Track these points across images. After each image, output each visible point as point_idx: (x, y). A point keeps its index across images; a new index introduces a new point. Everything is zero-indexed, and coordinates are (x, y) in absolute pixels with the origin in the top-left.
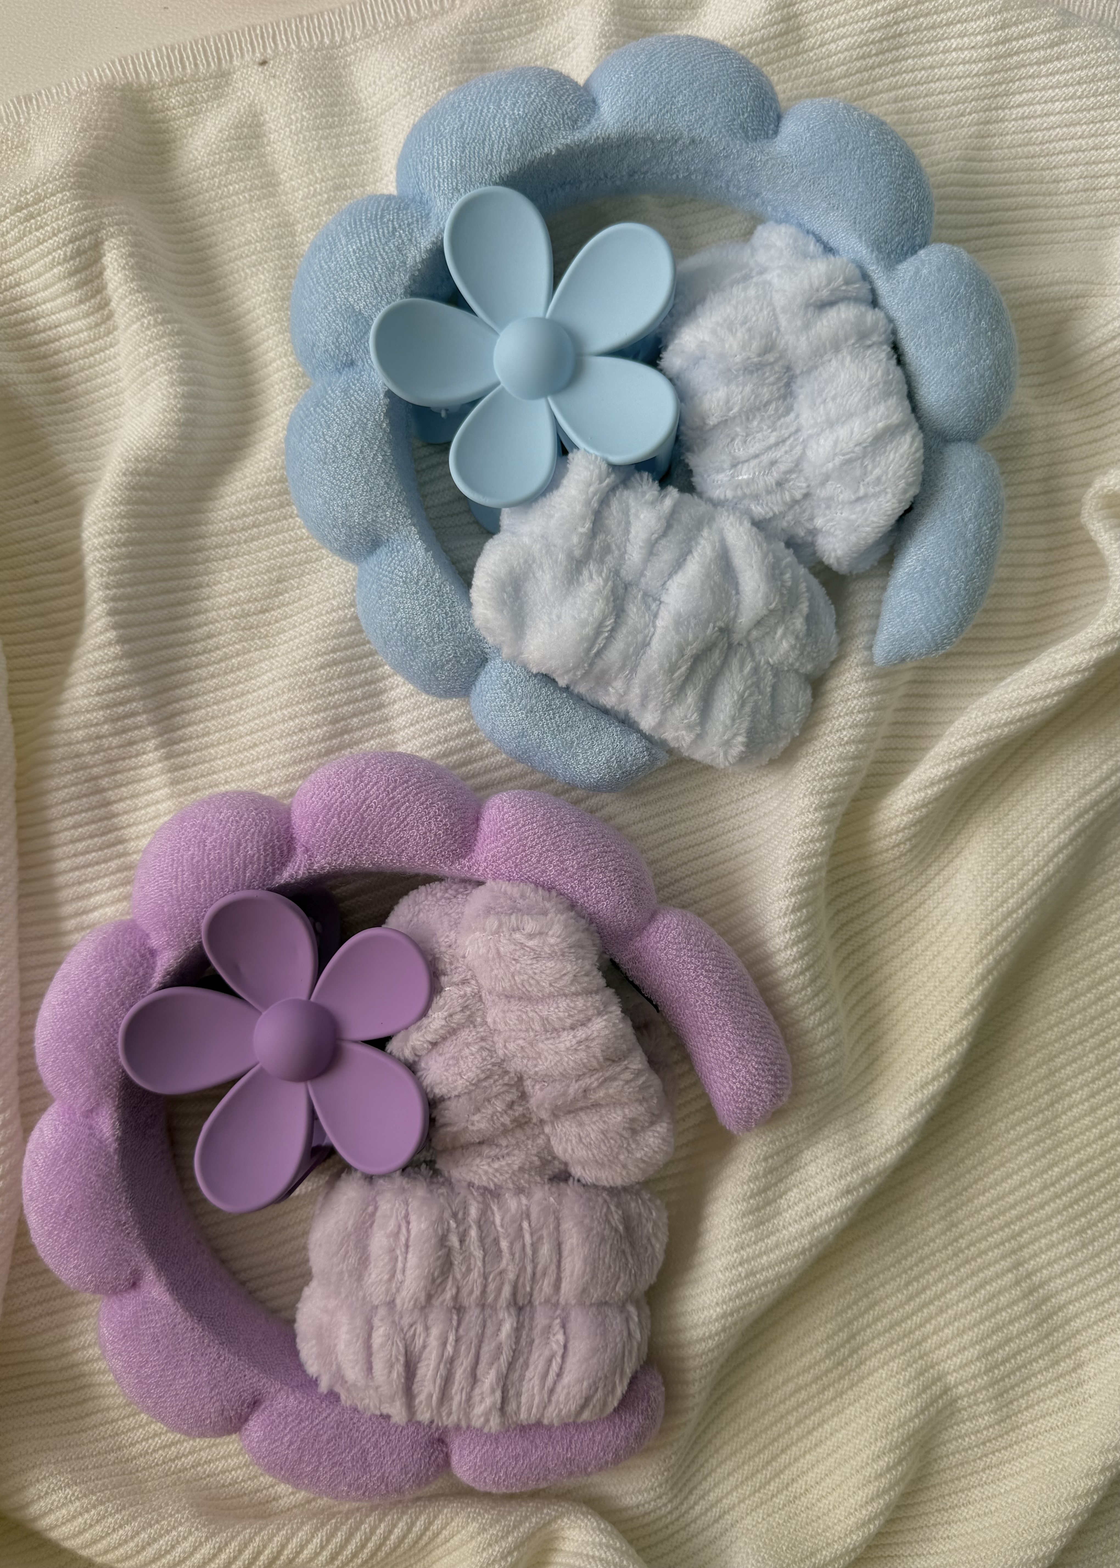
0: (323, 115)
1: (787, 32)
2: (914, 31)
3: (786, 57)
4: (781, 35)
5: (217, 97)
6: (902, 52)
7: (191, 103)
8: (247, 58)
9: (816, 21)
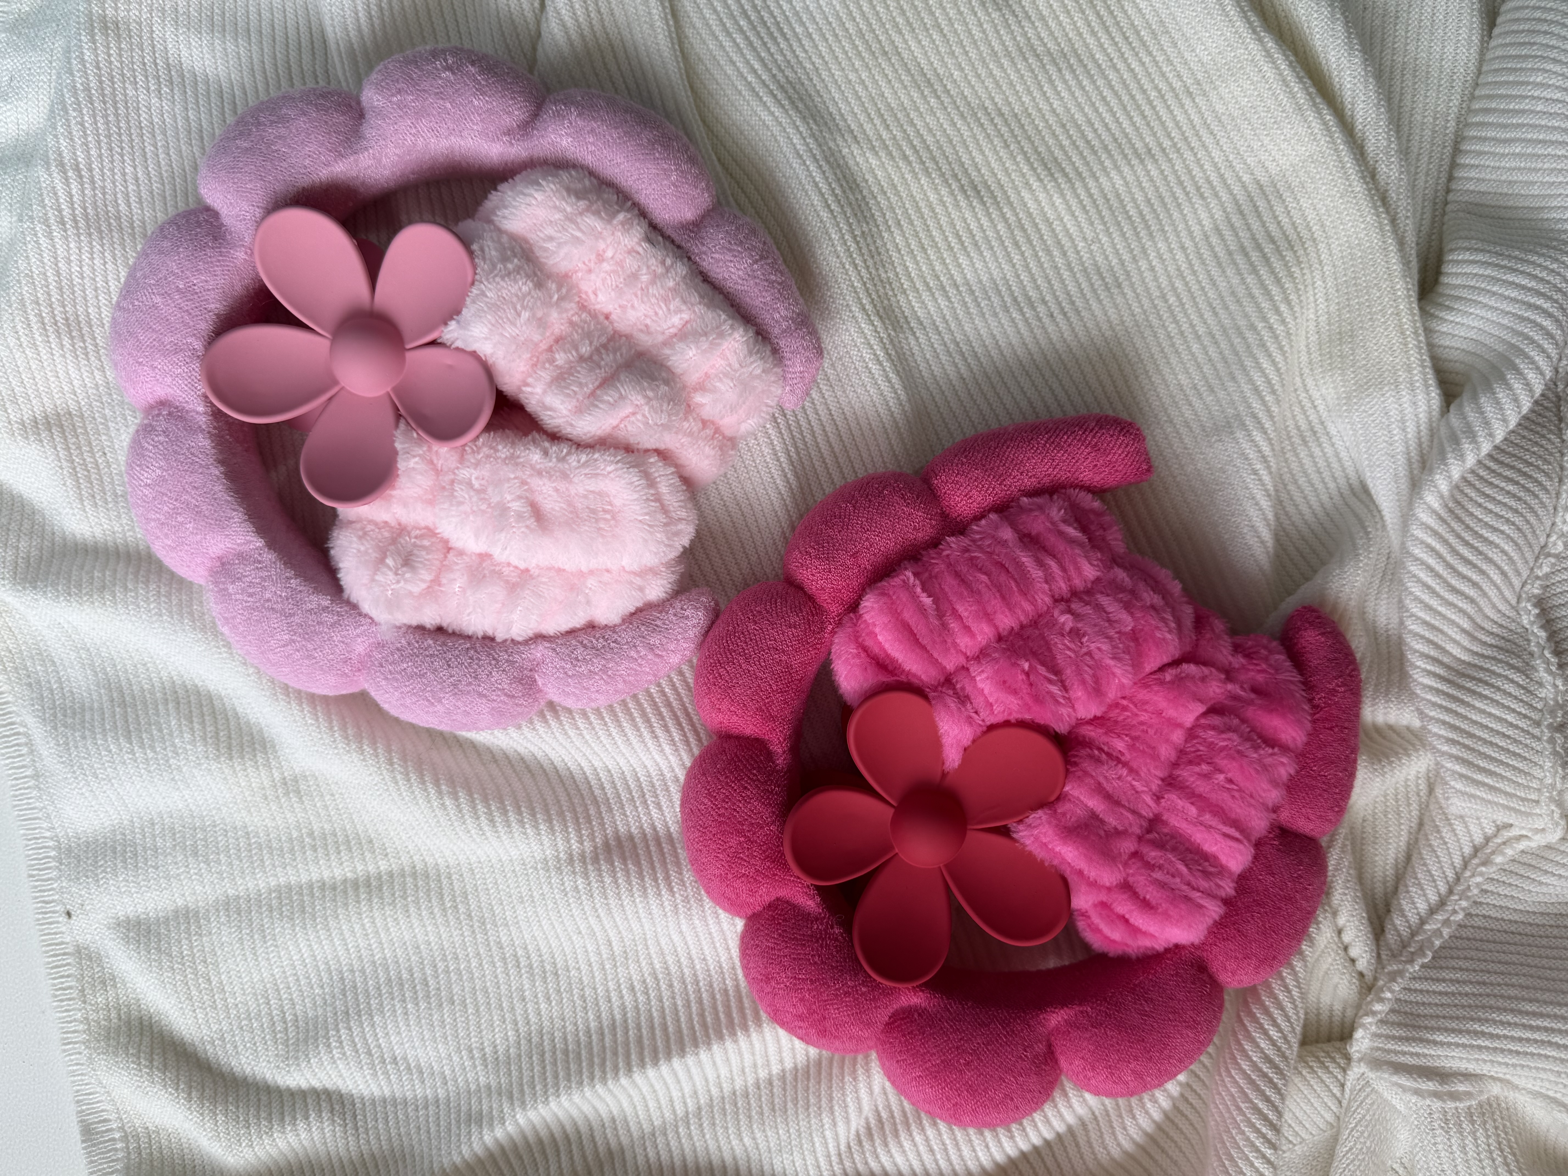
0: (124, 861)
1: (61, 426)
2: (64, 306)
3: (84, 427)
4: (63, 432)
5: (99, 958)
6: (82, 318)
7: (104, 983)
8: (63, 929)
9: (52, 398)
